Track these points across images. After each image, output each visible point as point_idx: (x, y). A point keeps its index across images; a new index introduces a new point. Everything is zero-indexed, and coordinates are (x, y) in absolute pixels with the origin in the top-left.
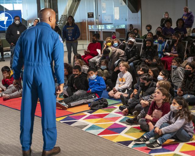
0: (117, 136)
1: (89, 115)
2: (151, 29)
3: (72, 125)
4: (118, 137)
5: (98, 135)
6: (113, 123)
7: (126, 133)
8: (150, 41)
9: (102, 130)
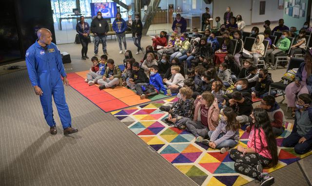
0: (153, 137)
1: (140, 109)
2: (219, 20)
3: (122, 121)
4: (153, 139)
5: (139, 134)
6: (155, 121)
7: (162, 134)
8: (204, 40)
9: (142, 129)
